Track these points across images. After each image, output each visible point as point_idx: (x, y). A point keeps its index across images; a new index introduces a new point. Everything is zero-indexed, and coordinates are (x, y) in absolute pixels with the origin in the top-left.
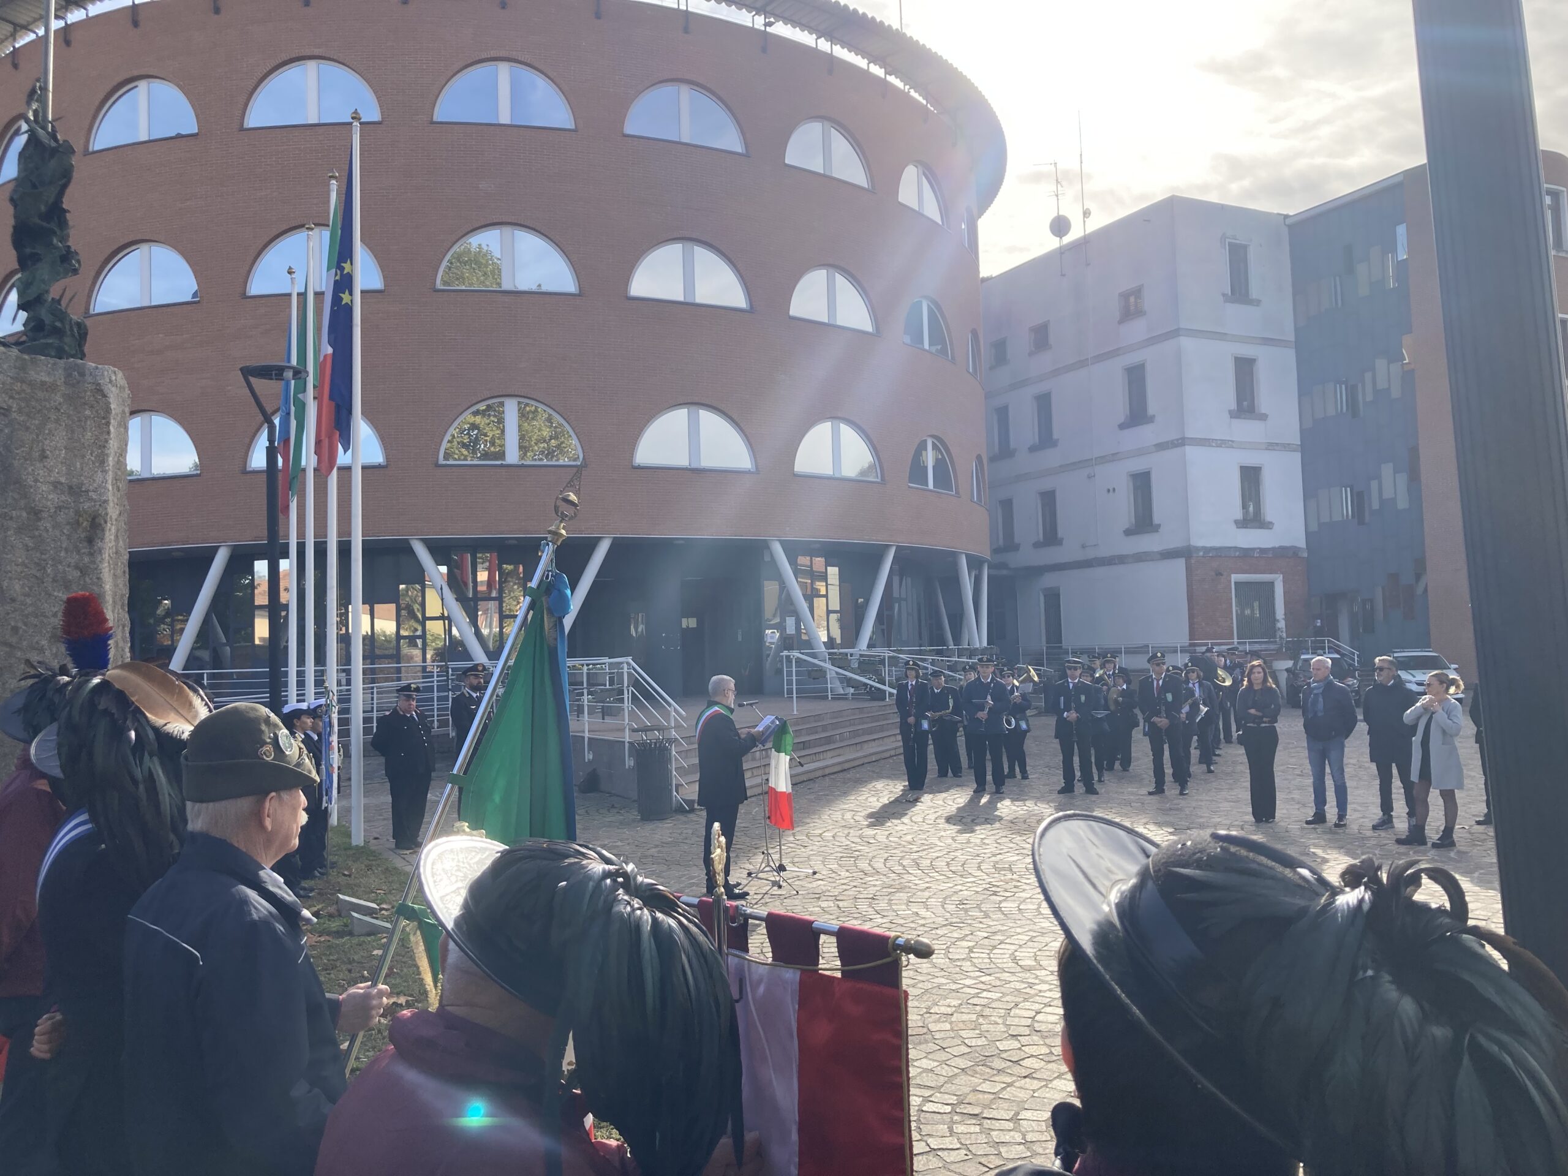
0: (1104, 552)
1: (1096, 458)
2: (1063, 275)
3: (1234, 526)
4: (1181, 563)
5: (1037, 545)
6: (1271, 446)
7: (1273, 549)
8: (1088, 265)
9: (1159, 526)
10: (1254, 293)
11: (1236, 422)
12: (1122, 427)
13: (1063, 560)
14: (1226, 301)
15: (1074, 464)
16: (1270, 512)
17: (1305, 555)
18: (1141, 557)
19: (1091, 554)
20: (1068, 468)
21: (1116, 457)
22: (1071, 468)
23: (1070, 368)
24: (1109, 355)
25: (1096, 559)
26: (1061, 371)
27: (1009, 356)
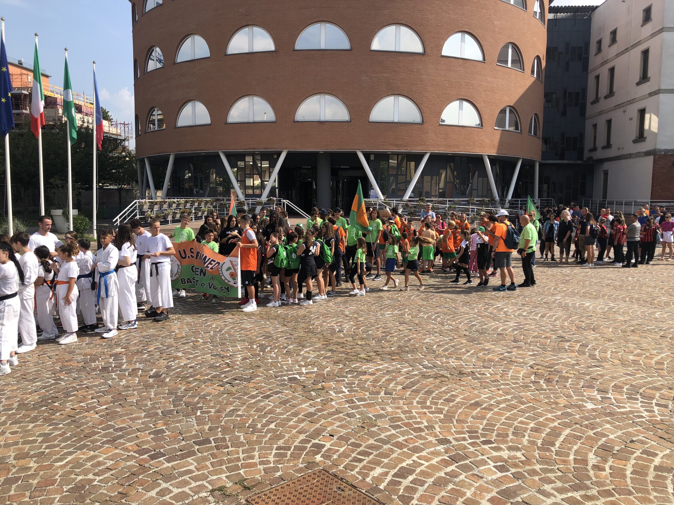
0: (625, 152)
1: (627, 102)
4: (651, 158)
5: (604, 148)
9: (645, 139)
12: (638, 84)
13: (611, 156)
15: (619, 105)
18: (638, 155)
19: (620, 153)
20: (617, 107)
21: (635, 101)
22: (619, 107)
23: (623, 53)
24: (637, 45)
25: (622, 155)
26: (619, 55)
27: (602, 48)
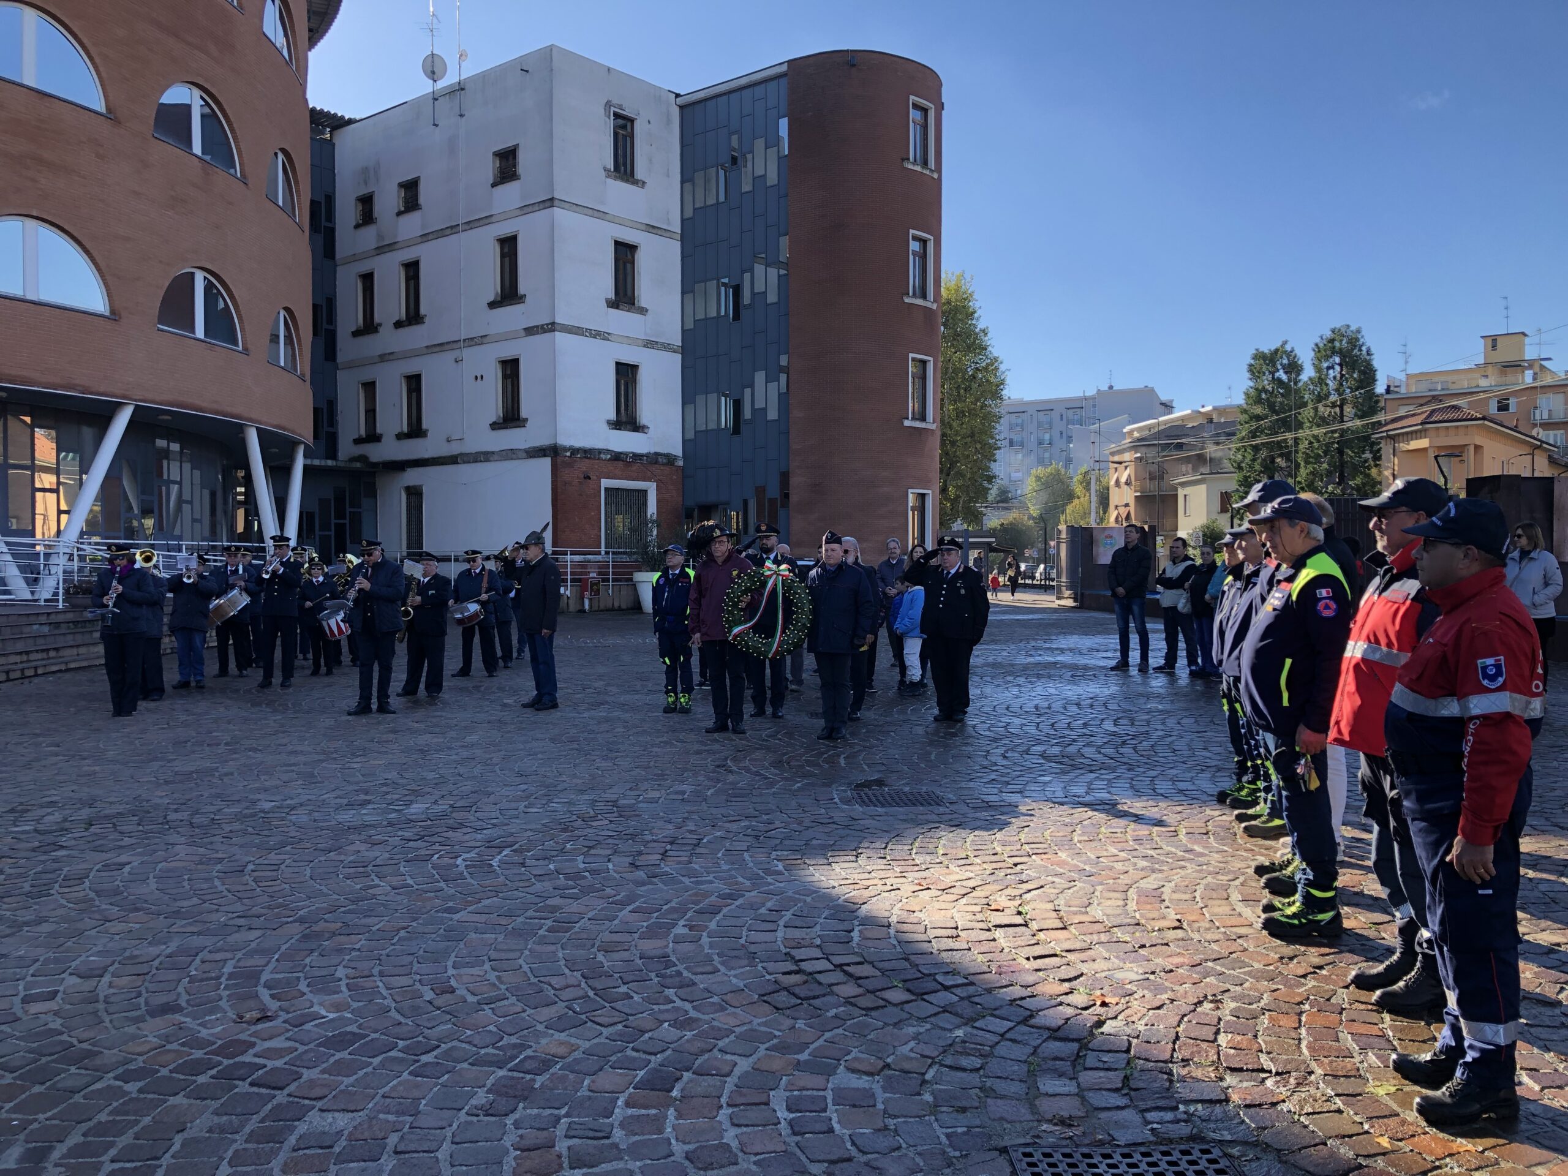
0: (472, 446)
1: (464, 340)
2: (436, 125)
3: (606, 427)
4: (547, 461)
5: (400, 436)
6: (650, 344)
7: (647, 455)
8: (461, 116)
9: (526, 420)
10: (639, 174)
11: (613, 311)
12: (492, 305)
13: (427, 455)
14: (608, 177)
15: (441, 345)
16: (645, 416)
17: (681, 463)
18: (509, 455)
19: (455, 449)
20: (435, 350)
21: (485, 340)
22: (438, 349)
23: (441, 234)
24: (482, 222)
25: (461, 454)
26: (430, 237)
27: (376, 214)
